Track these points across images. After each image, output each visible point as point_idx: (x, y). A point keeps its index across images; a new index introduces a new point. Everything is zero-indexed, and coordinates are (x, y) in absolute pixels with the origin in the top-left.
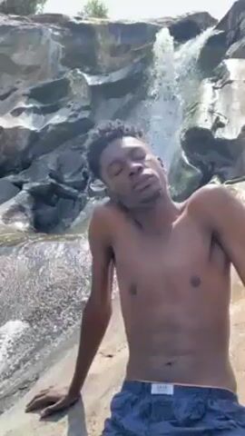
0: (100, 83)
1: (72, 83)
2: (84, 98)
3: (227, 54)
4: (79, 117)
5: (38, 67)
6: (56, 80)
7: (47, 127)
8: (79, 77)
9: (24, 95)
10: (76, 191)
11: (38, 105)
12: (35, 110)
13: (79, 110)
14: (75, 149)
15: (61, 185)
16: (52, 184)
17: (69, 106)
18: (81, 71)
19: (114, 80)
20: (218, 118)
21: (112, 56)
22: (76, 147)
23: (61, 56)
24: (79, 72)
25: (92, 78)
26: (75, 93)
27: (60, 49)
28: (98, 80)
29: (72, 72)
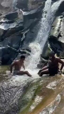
0: (27, 14)
1: (18, 14)
2: (22, 19)
4: (19, 26)
5: (9, 7)
6: (14, 12)
7: (9, 29)
8: (21, 12)
9: (3, 17)
10: (16, 50)
12: (6, 22)
13: (19, 24)
14: (18, 36)
15: (12, 48)
16: (8, 47)
17: (17, 22)
18: (22, 10)
19: (32, 13)
20: (60, 33)
21: (32, 4)
22: (18, 35)
23: (16, 4)
24: (21, 10)
25: (25, 12)
26: (19, 17)
27: (16, 2)
28: (26, 13)
29: (19, 10)
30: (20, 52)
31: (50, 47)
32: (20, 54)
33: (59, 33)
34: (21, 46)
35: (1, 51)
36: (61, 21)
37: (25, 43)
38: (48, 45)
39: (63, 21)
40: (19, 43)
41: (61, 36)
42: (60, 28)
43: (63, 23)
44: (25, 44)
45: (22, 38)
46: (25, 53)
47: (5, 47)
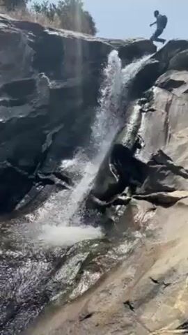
0: (58, 87)
1: (37, 84)
2: (45, 98)
3: (156, 82)
4: (38, 114)
7: (11, 119)
10: (26, 173)
11: (7, 99)
12: (5, 103)
13: (41, 108)
15: (16, 168)
16: (8, 167)
17: (32, 103)
18: (46, 75)
20: (138, 139)
23: (32, 60)
24: (44, 76)
25: (54, 82)
26: (39, 92)
27: (33, 54)
28: (58, 85)
29: (39, 74)
30: (38, 179)
31: (113, 171)
33: (136, 139)
34: (39, 164)
36: (141, 111)
37: (52, 158)
38: (110, 165)
39: (146, 112)
41: (140, 147)
42: (137, 127)
43: (146, 116)
44: (51, 160)
45: (45, 144)
46: (52, 182)
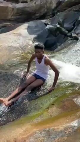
32: (70, 39)
35: (47, 31)
40: (75, 23)
47: (53, 26)
